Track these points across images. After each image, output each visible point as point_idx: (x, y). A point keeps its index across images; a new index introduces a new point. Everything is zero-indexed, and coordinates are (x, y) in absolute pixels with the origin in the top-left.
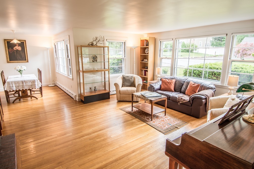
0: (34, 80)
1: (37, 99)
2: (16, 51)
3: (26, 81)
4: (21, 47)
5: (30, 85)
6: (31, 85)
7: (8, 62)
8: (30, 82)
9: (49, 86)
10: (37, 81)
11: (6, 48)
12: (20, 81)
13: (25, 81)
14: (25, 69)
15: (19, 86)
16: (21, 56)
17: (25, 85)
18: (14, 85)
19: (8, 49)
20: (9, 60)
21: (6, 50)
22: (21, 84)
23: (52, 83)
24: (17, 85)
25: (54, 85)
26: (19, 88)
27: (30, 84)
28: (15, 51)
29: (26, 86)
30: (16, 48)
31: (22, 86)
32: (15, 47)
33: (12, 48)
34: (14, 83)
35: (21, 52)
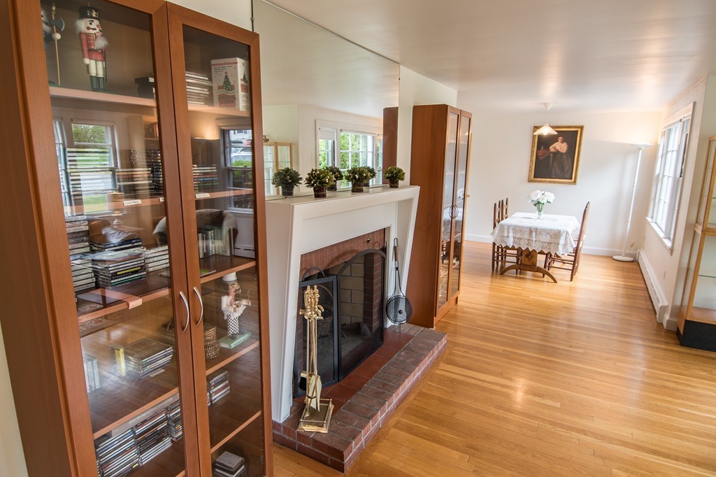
0: (559, 232)
1: (555, 282)
2: (554, 154)
3: (540, 229)
4: (568, 144)
5: (547, 241)
6: (548, 243)
7: (530, 181)
8: (549, 234)
9: (615, 257)
10: (565, 235)
11: (533, 147)
12: (527, 228)
13: (536, 230)
14: (551, 202)
15: (521, 239)
16: (562, 168)
17: (534, 239)
18: (511, 235)
19: (538, 148)
20: (533, 175)
21: (532, 151)
22: (527, 236)
23: (628, 252)
24: (519, 236)
25: (631, 259)
26: (520, 244)
27: (546, 238)
28: (552, 155)
29: (536, 241)
30: (555, 148)
31: (528, 240)
32: (552, 144)
33: (547, 148)
34: (513, 230)
35: (565, 157)
